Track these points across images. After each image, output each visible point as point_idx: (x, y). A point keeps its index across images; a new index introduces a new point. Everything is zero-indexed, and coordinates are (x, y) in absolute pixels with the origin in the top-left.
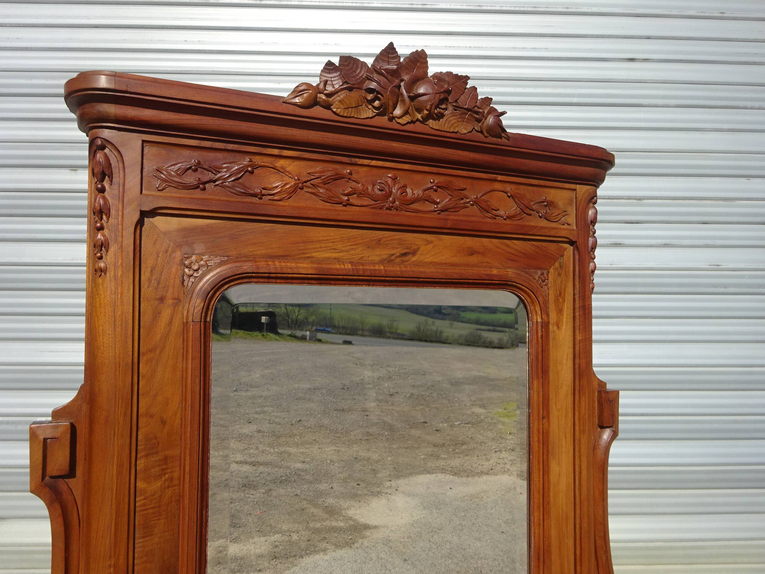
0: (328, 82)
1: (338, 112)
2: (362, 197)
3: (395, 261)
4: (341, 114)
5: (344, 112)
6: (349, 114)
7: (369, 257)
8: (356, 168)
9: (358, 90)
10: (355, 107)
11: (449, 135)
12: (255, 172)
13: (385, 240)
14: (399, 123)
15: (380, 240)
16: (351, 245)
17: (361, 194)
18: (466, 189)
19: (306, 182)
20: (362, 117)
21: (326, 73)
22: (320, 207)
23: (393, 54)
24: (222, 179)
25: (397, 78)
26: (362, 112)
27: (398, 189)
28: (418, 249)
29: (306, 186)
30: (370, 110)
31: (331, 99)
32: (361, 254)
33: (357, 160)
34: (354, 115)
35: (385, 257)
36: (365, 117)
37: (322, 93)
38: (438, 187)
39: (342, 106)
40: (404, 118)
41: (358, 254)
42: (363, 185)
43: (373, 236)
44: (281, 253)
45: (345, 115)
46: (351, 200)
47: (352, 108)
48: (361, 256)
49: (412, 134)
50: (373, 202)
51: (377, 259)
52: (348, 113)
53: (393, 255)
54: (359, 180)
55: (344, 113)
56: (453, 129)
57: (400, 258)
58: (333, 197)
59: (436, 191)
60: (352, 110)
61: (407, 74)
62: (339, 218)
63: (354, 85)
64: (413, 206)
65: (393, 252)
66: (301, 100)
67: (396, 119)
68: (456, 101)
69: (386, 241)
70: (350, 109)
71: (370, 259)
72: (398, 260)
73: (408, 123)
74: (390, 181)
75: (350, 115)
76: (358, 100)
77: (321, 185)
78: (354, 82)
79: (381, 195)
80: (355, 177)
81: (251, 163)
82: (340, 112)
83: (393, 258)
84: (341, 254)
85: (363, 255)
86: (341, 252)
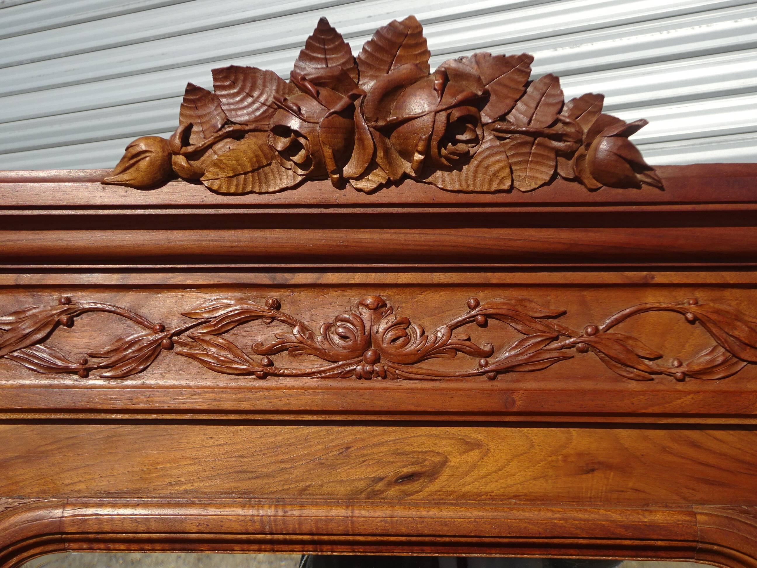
0: (195, 129)
1: (215, 187)
2: (301, 354)
3: (385, 494)
4: (224, 190)
5: (229, 185)
6: (241, 187)
7: (321, 486)
8: (286, 293)
9: (256, 133)
10: (253, 171)
11: (488, 198)
12: (75, 323)
13: (360, 444)
14: (360, 190)
15: (348, 448)
16: (282, 462)
17: (297, 349)
18: (564, 313)
19: (179, 333)
20: (271, 190)
21: (190, 108)
22: (209, 383)
23: (332, 41)
24: (10, 345)
25: (346, 92)
26: (272, 177)
27: (386, 330)
28: (444, 463)
29: (178, 342)
30: (291, 172)
31: (196, 164)
32: (302, 480)
33: (288, 276)
34: (253, 187)
35: (361, 485)
36: (277, 188)
37: (179, 154)
38: (487, 316)
39: (222, 175)
40: (370, 177)
41: (296, 482)
42: (303, 328)
43: (332, 437)
44: (129, 486)
45: (233, 190)
46: (276, 365)
47: (245, 173)
48: (303, 485)
49: (395, 210)
50: (328, 366)
51: (342, 490)
52: (237, 186)
53: (381, 479)
54: (297, 317)
55: (228, 188)
56: (499, 184)
57: (398, 487)
58: (234, 362)
59: (484, 325)
60: (245, 179)
61: (372, 77)
62: (246, 406)
63: (246, 124)
64: (426, 366)
65: (381, 472)
66: (135, 175)
67: (351, 181)
68: (502, 118)
69: (361, 449)
70: (242, 177)
71: (325, 489)
72: (393, 492)
73: (380, 187)
74: (366, 314)
75: (244, 188)
76: (257, 156)
77: (207, 338)
78: (247, 118)
79: (344, 348)
80: (287, 312)
81: (66, 307)
82: (220, 187)
83: (379, 486)
84: (259, 482)
85: (308, 483)
86: (257, 477)
